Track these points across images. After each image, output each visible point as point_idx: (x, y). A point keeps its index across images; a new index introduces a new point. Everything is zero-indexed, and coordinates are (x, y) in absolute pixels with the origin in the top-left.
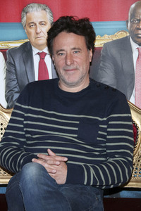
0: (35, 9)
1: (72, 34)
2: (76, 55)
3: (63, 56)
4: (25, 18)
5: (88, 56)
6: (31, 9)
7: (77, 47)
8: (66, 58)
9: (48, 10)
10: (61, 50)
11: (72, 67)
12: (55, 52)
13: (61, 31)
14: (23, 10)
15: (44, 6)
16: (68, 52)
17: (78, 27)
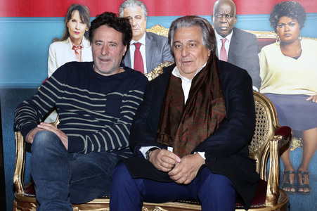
0: (131, 5)
1: (112, 29)
2: (112, 47)
3: (101, 47)
4: (123, 13)
5: (122, 50)
6: (127, 5)
7: (114, 41)
8: (102, 49)
9: (143, 6)
10: (100, 41)
11: (106, 58)
12: (94, 42)
13: (103, 24)
14: (121, 6)
15: (139, 3)
16: (106, 44)
17: (118, 25)
